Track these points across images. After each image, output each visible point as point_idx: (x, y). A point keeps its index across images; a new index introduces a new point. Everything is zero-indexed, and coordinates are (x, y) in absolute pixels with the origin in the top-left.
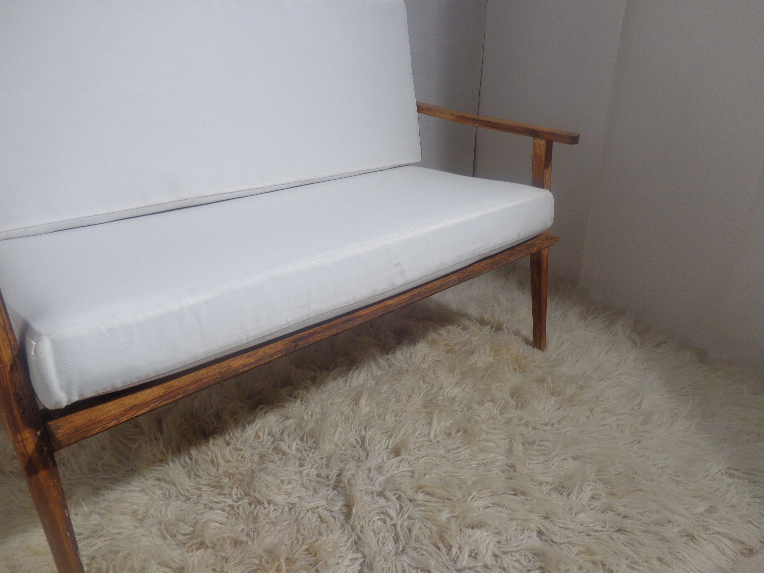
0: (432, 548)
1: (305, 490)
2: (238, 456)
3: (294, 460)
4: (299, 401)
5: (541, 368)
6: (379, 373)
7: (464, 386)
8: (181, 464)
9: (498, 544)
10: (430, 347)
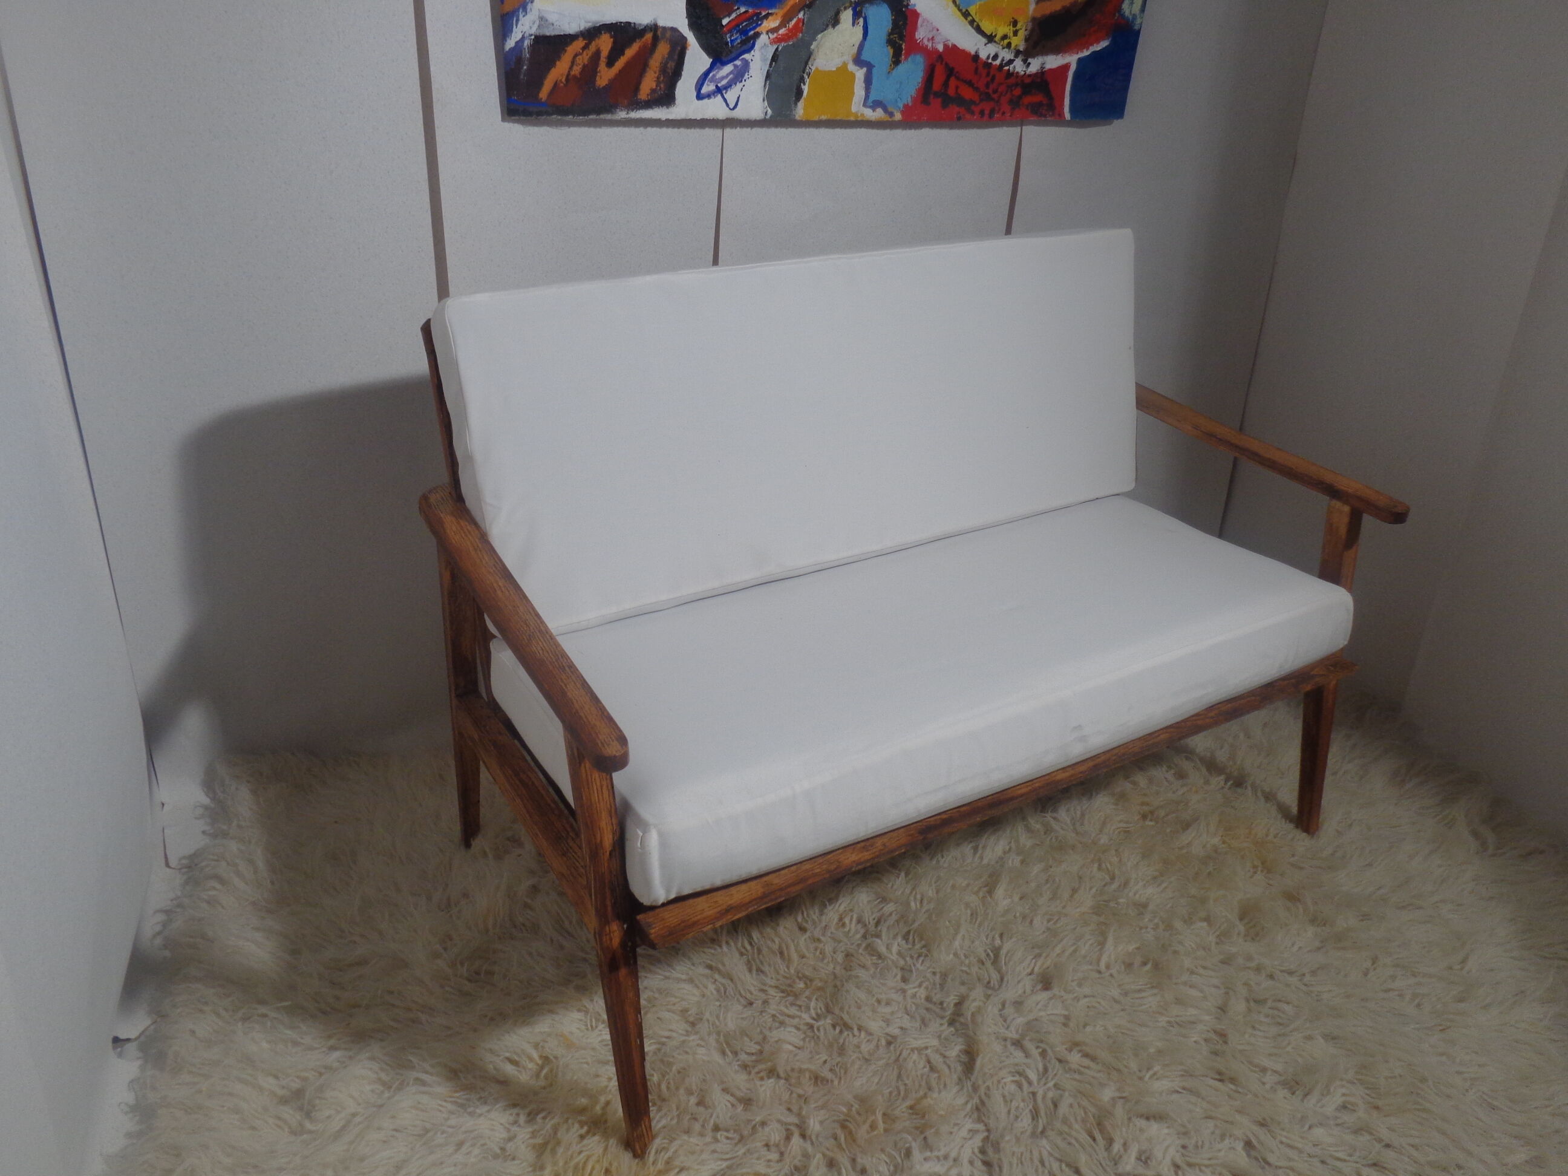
0: (1084, 1137)
1: (909, 1018)
2: (816, 949)
3: (895, 970)
4: (903, 874)
5: (1301, 868)
6: (1029, 843)
7: (1164, 885)
8: (737, 949)
9: (1181, 1149)
10: (1117, 804)
